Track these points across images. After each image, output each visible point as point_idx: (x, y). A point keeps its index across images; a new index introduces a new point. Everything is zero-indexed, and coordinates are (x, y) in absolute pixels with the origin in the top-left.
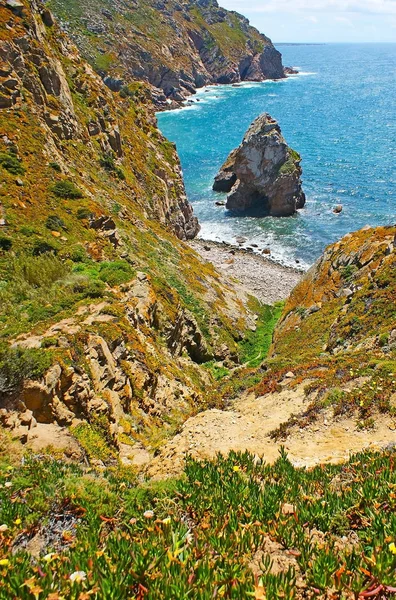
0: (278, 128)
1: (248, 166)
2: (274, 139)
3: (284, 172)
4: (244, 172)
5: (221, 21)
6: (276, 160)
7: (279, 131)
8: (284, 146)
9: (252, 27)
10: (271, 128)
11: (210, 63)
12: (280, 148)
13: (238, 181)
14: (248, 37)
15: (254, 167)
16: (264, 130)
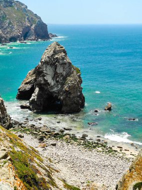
0: (64, 52)
1: (45, 78)
2: (63, 59)
3: (71, 81)
4: (43, 82)
5: (11, 6)
6: (64, 73)
7: (66, 54)
8: (70, 63)
9: (29, 10)
10: (60, 52)
11: (5, 29)
12: (67, 65)
13: (37, 90)
14: (27, 15)
15: (49, 79)
16: (55, 52)
